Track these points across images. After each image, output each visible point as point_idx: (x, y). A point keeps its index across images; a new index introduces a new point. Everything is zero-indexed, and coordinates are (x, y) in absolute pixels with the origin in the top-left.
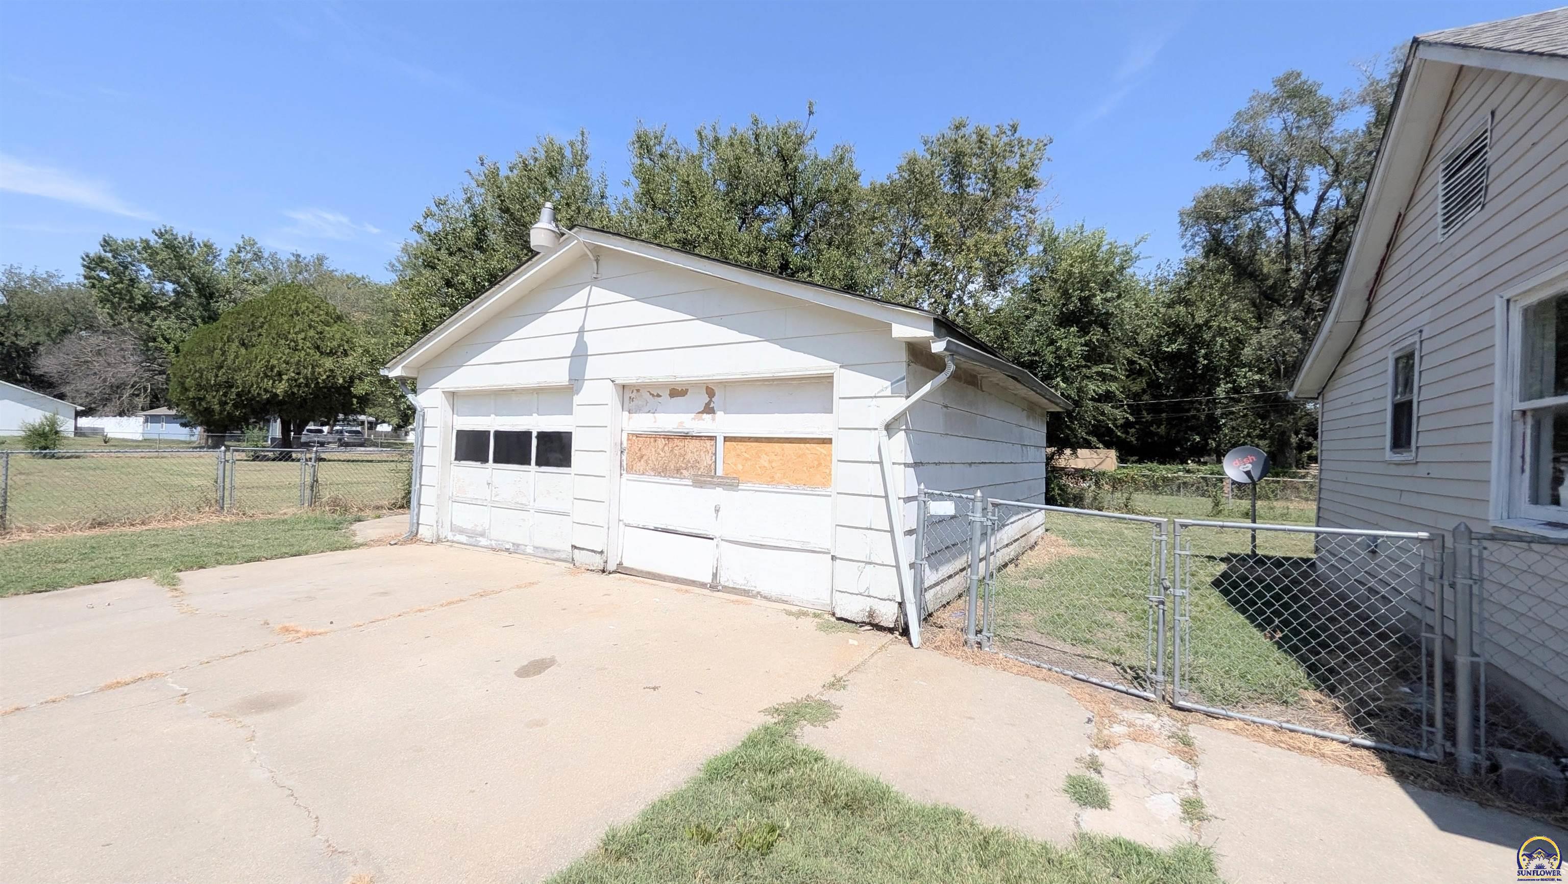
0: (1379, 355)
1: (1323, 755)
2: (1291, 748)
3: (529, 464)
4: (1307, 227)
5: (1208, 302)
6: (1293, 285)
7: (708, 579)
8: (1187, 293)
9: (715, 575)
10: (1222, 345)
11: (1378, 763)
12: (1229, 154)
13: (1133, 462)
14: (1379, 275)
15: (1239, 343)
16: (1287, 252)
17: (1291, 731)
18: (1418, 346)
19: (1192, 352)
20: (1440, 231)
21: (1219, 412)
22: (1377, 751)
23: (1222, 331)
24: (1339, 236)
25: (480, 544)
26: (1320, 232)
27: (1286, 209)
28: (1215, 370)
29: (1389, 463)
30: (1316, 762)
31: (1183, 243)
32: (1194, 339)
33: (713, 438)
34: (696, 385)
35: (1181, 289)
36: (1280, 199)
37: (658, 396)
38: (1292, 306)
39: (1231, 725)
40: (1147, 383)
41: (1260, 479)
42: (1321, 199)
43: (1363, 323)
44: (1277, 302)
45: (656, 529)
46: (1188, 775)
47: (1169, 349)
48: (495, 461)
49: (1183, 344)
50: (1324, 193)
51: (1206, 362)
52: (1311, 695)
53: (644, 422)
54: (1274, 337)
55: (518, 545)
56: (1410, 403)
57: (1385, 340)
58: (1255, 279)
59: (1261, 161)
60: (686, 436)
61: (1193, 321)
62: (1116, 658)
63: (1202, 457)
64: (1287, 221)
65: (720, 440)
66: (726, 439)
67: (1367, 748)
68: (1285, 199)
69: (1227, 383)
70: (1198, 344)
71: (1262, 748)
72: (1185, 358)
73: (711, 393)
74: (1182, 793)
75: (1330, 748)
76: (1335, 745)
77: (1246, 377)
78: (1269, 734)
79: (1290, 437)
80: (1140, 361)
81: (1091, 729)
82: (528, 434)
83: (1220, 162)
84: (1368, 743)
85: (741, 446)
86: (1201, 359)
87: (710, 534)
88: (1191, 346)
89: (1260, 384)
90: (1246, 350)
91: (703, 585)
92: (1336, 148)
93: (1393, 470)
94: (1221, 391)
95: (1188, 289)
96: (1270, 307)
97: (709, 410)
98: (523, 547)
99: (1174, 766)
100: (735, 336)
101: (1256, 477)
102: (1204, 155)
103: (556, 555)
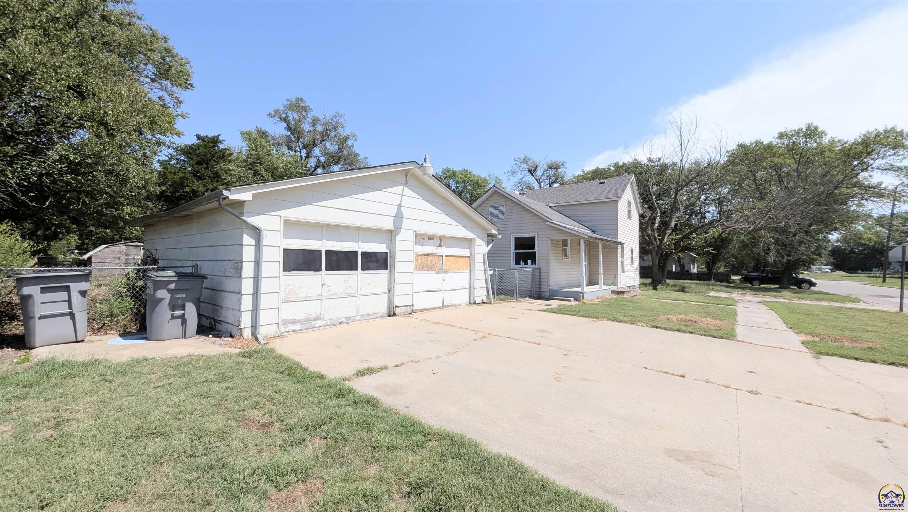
3: (357, 269)
7: (440, 305)
9: (443, 303)
25: (317, 325)
33: (442, 256)
34: (437, 236)
37: (424, 239)
45: (424, 292)
48: (327, 270)
53: (420, 249)
55: (349, 318)
60: (434, 255)
65: (444, 256)
66: (446, 256)
73: (441, 240)
82: (355, 253)
85: (451, 259)
87: (441, 289)
91: (440, 308)
97: (440, 246)
98: (353, 318)
100: (454, 223)
103: (375, 316)
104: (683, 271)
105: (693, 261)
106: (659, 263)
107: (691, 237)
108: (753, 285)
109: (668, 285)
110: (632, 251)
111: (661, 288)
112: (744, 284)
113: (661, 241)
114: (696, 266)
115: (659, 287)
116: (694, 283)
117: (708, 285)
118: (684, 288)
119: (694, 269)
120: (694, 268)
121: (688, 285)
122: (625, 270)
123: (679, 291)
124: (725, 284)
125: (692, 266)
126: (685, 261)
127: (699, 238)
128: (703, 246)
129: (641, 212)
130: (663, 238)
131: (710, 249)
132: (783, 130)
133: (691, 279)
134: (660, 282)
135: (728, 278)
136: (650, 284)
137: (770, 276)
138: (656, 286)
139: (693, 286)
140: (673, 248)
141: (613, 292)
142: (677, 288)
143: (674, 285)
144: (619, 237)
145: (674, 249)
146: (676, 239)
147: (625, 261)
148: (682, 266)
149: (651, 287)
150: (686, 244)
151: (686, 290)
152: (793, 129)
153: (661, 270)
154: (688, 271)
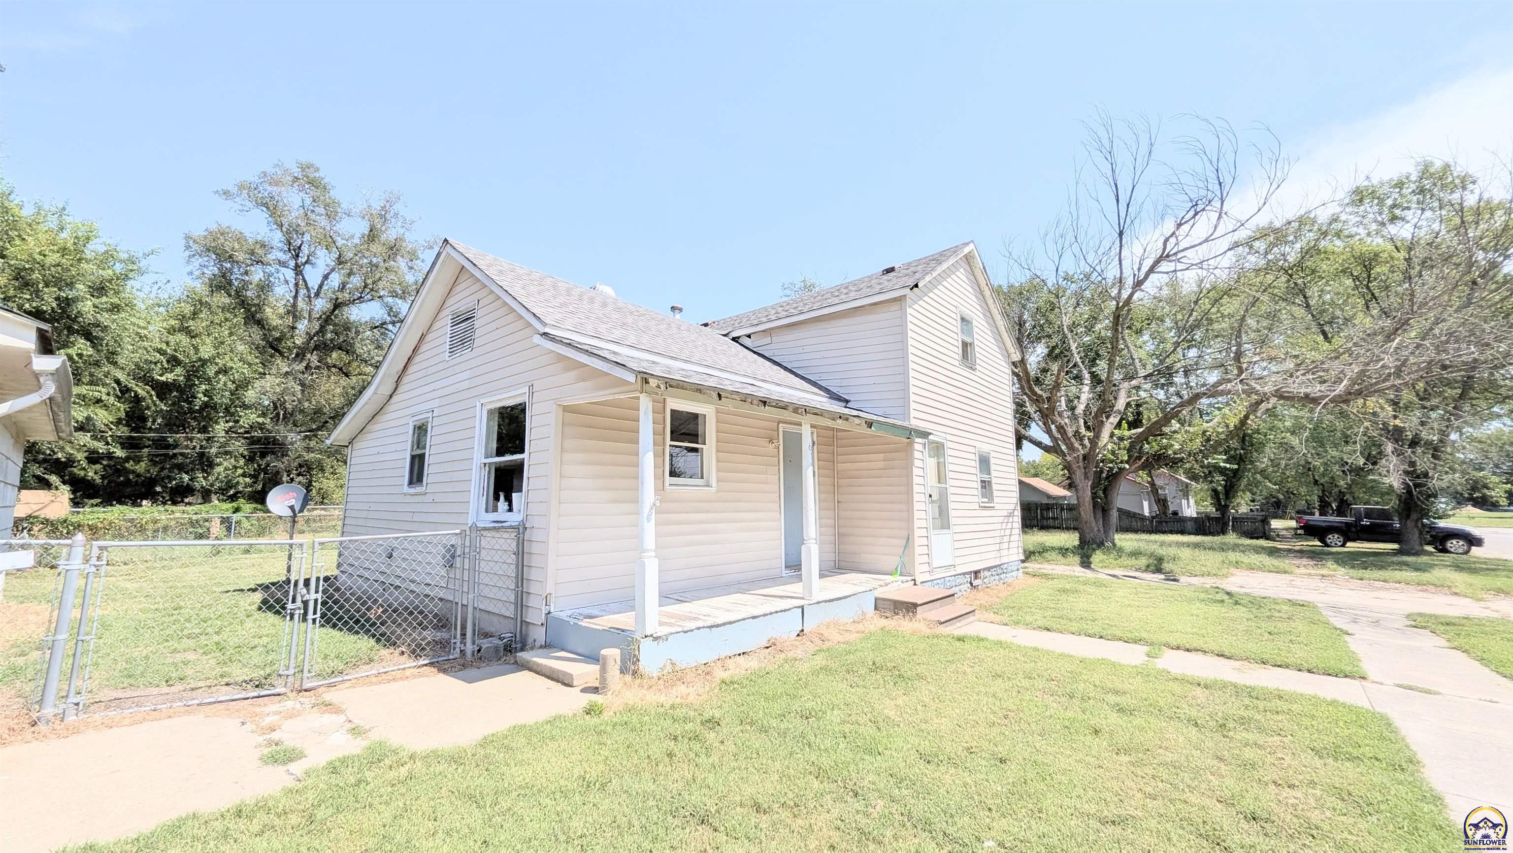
0: (403, 421)
1: (407, 678)
2: (389, 681)
4: (312, 295)
5: (216, 338)
6: (297, 342)
8: (191, 323)
10: (225, 384)
11: (433, 669)
12: (250, 205)
13: (92, 505)
14: (405, 367)
15: (243, 384)
16: (293, 312)
17: (386, 673)
18: (430, 420)
19: (190, 385)
20: (448, 354)
21: (214, 450)
22: (431, 664)
23: (225, 371)
24: (336, 312)
26: (321, 305)
27: (297, 274)
28: (214, 408)
29: (405, 494)
30: (406, 682)
31: (189, 268)
32: (195, 371)
35: (184, 317)
36: (292, 263)
38: (294, 359)
39: (348, 684)
40: (127, 413)
41: (301, 511)
42: (326, 277)
43: (391, 396)
44: (281, 354)
46: (342, 718)
47: (163, 378)
49: (181, 375)
50: (329, 274)
51: (206, 399)
52: (385, 652)
54: (278, 385)
56: (424, 454)
57: (408, 412)
58: (263, 327)
59: (281, 226)
61: (196, 354)
62: (226, 680)
63: (187, 497)
64: (296, 285)
67: (426, 665)
68: (297, 266)
69: (227, 422)
70: (198, 378)
71: (375, 688)
72: (185, 391)
74: (345, 728)
75: (408, 672)
76: (412, 670)
77: (249, 418)
78: (374, 680)
79: (282, 476)
80: (136, 389)
81: (249, 726)
83: (240, 208)
84: (426, 662)
86: (200, 395)
88: (188, 378)
89: (261, 426)
90: (249, 392)
92: (340, 242)
93: (409, 499)
94: (220, 429)
95: (193, 319)
96: (272, 356)
99: (328, 719)
101: (297, 509)
102: (225, 193)
104: (1165, 513)
105: (1185, 491)
106: (1094, 496)
107: (1166, 430)
108: (1327, 545)
109: (1120, 551)
110: (984, 462)
111: (1101, 561)
112: (1307, 540)
113: (1094, 442)
114: (1192, 501)
115: (1097, 557)
116: (1188, 545)
117: (1223, 548)
118: (1160, 560)
119: (1190, 509)
120: (1189, 506)
121: (1172, 551)
122: (953, 521)
123: (1147, 569)
124: (1262, 542)
125: (1184, 502)
126: (1169, 491)
127: (1186, 431)
128: (1201, 451)
129: (1016, 357)
130: (1097, 436)
131: (1220, 460)
132: (1362, 182)
133: (1182, 532)
134: (1101, 545)
135: (1266, 527)
136: (1074, 551)
137: (1366, 522)
138: (1089, 557)
139: (1186, 553)
140: (1126, 458)
141: (879, 605)
142: (1143, 561)
143: (1136, 554)
144: (913, 414)
145: (1127, 462)
146: (1130, 438)
147: (951, 490)
148: (1162, 502)
149: (1077, 559)
150: (1156, 448)
151: (1166, 566)
152: (1386, 178)
153: (1100, 515)
154: (1175, 513)
